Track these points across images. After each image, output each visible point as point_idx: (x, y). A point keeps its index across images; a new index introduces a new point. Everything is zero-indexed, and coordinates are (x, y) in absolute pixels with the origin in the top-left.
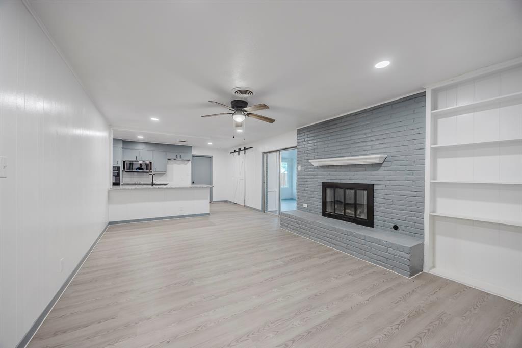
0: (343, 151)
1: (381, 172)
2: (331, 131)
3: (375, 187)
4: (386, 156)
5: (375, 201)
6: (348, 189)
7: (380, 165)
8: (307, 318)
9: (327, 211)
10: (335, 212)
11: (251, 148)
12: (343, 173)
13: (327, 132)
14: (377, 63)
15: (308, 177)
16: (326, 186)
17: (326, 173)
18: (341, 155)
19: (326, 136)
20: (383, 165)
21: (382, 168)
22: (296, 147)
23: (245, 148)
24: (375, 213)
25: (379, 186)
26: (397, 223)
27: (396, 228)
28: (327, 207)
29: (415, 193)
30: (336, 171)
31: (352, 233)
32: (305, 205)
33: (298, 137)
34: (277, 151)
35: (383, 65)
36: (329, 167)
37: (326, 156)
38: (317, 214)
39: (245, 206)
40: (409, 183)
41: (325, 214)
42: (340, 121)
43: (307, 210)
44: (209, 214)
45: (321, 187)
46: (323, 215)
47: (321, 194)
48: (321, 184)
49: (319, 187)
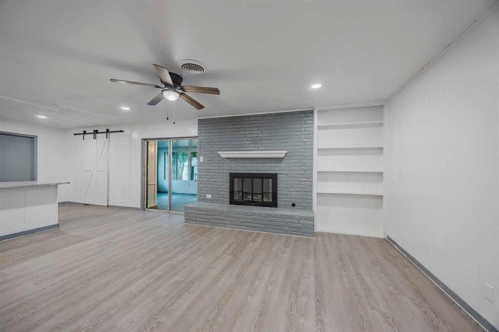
0: (251, 146)
1: (282, 164)
2: (238, 126)
3: (279, 176)
4: (286, 152)
5: (278, 187)
6: (255, 178)
7: (282, 159)
8: (304, 292)
9: (235, 199)
10: (243, 198)
11: (121, 131)
12: (250, 165)
13: (234, 127)
14: (314, 84)
15: (212, 168)
16: (233, 176)
17: (233, 165)
18: (249, 149)
19: (233, 130)
20: (284, 159)
21: (284, 161)
22: (197, 137)
23: (108, 130)
24: (279, 196)
25: (281, 175)
26: (294, 201)
27: (293, 205)
28: (235, 196)
29: (306, 179)
30: (244, 163)
31: (270, 214)
32: (209, 196)
33: (199, 127)
34: (168, 138)
35: (316, 86)
36: (236, 159)
37: (233, 149)
38: (223, 203)
39: (108, 206)
40: (302, 172)
41: (232, 202)
42: (247, 119)
43: (211, 201)
44: (58, 226)
45: (229, 178)
46: (230, 204)
47: (228, 184)
48: (228, 175)
49: (225, 178)
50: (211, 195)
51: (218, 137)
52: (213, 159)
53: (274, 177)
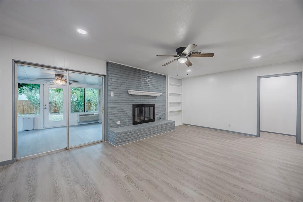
0: (144, 88)
1: (156, 100)
4: (161, 93)
9: (136, 121)
10: (140, 120)
15: (121, 101)
16: (135, 107)
17: (134, 99)
19: (135, 77)
25: (157, 105)
26: (160, 117)
27: (160, 119)
28: (136, 118)
29: (164, 106)
32: (118, 123)
36: (136, 95)
38: (128, 125)
41: (134, 123)
43: (120, 125)
45: (132, 108)
46: (133, 125)
47: (132, 112)
48: (132, 106)
49: (130, 108)
50: (120, 122)
51: (125, 79)
52: (121, 95)
53: (153, 106)
